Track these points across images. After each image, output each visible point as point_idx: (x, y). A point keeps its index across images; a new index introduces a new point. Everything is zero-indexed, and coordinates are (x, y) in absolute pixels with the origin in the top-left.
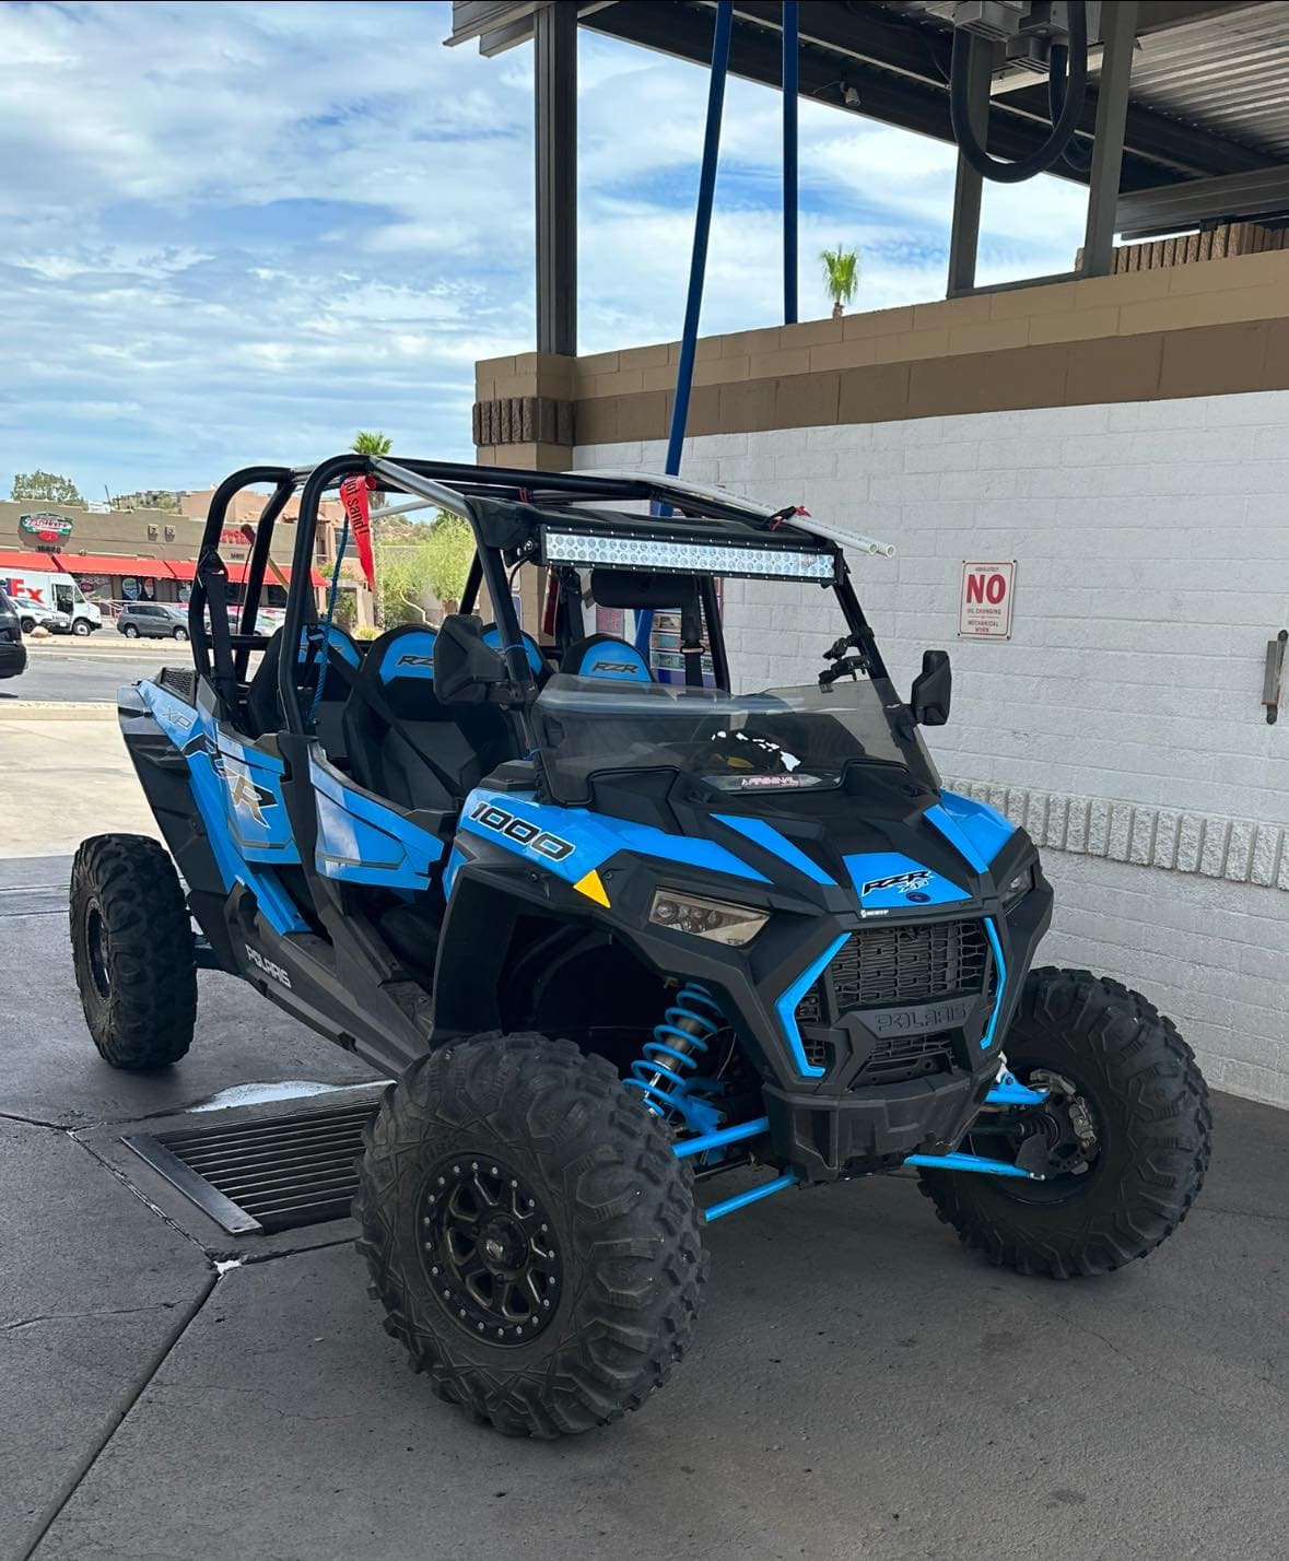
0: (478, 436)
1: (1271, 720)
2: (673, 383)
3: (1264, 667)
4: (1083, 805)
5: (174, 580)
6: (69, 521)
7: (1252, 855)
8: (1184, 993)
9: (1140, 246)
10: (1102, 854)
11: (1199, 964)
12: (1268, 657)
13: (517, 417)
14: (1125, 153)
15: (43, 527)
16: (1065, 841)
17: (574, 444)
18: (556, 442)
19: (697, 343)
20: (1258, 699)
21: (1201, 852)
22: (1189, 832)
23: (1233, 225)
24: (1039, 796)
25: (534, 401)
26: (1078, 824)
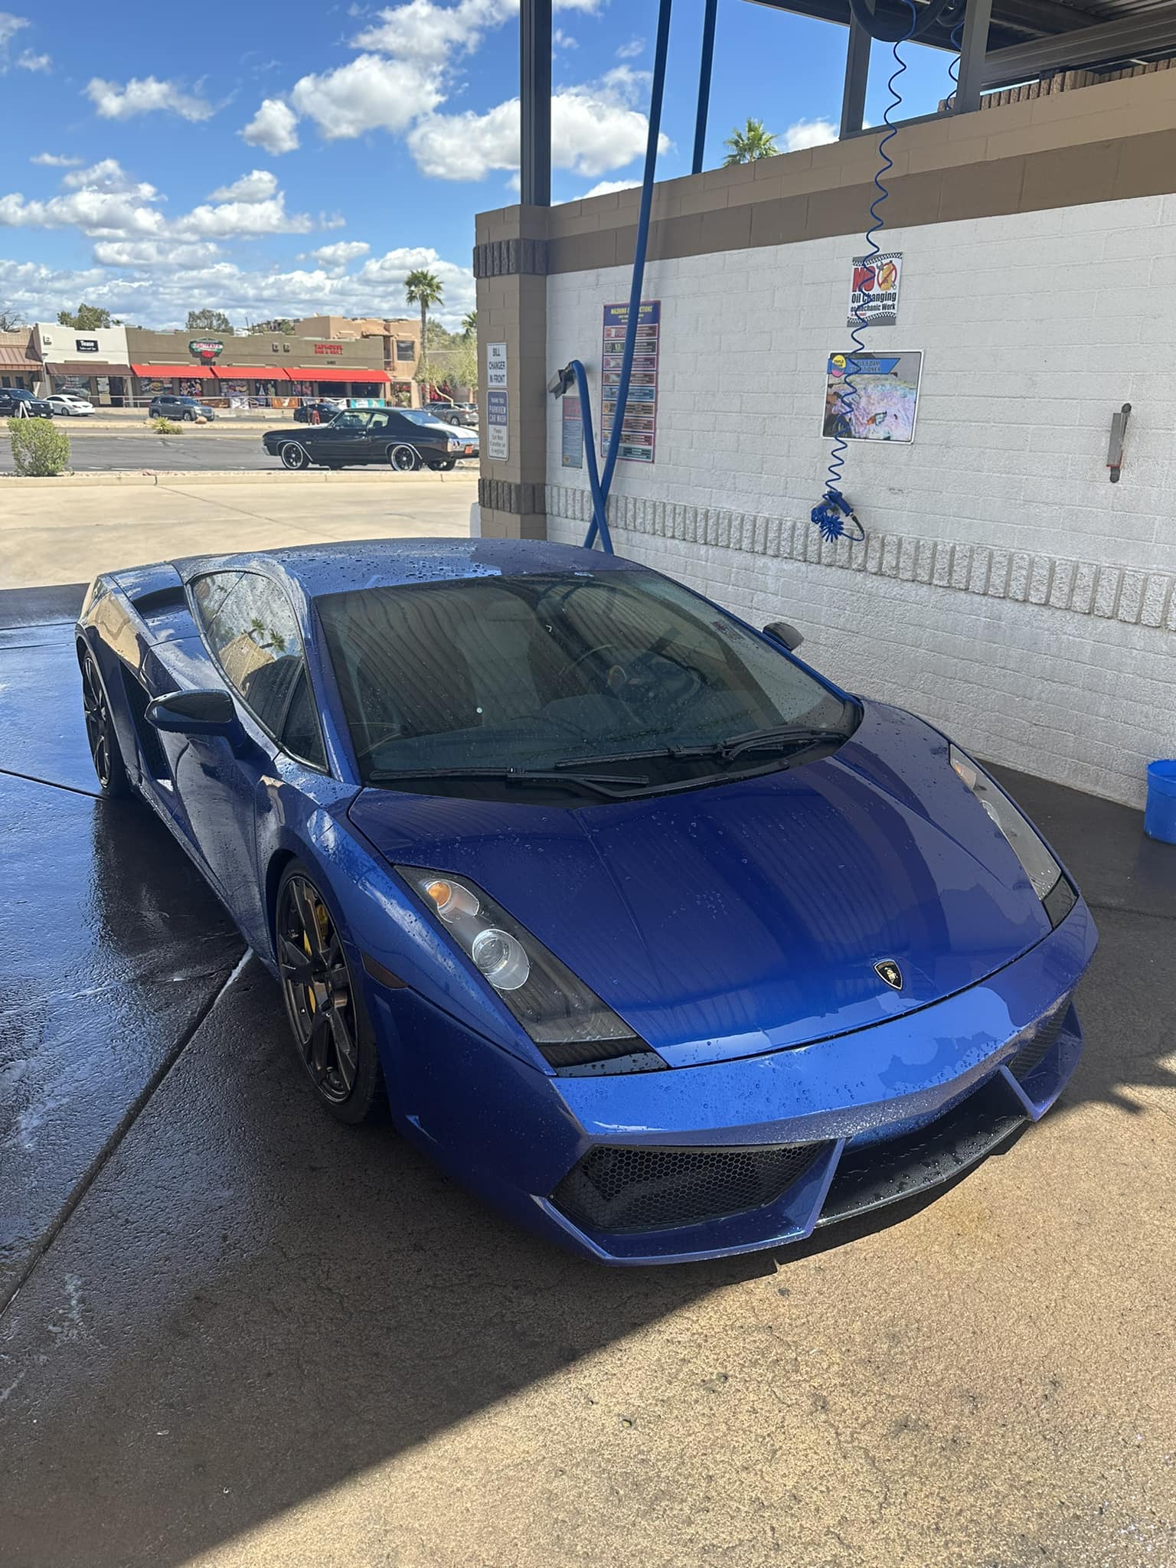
0: (477, 271)
1: (1114, 479)
2: (635, 220)
3: (1109, 435)
4: (948, 548)
5: (290, 381)
6: (221, 343)
7: (1095, 591)
8: (1033, 703)
9: (991, 95)
10: (964, 588)
11: (1047, 680)
12: (1112, 427)
13: (505, 255)
14: (991, 23)
15: (204, 348)
16: (932, 576)
17: (547, 274)
18: (534, 273)
19: (654, 186)
20: (1103, 460)
21: (1050, 587)
22: (1040, 571)
23: (1068, 73)
24: (911, 540)
25: (517, 241)
26: (942, 563)
